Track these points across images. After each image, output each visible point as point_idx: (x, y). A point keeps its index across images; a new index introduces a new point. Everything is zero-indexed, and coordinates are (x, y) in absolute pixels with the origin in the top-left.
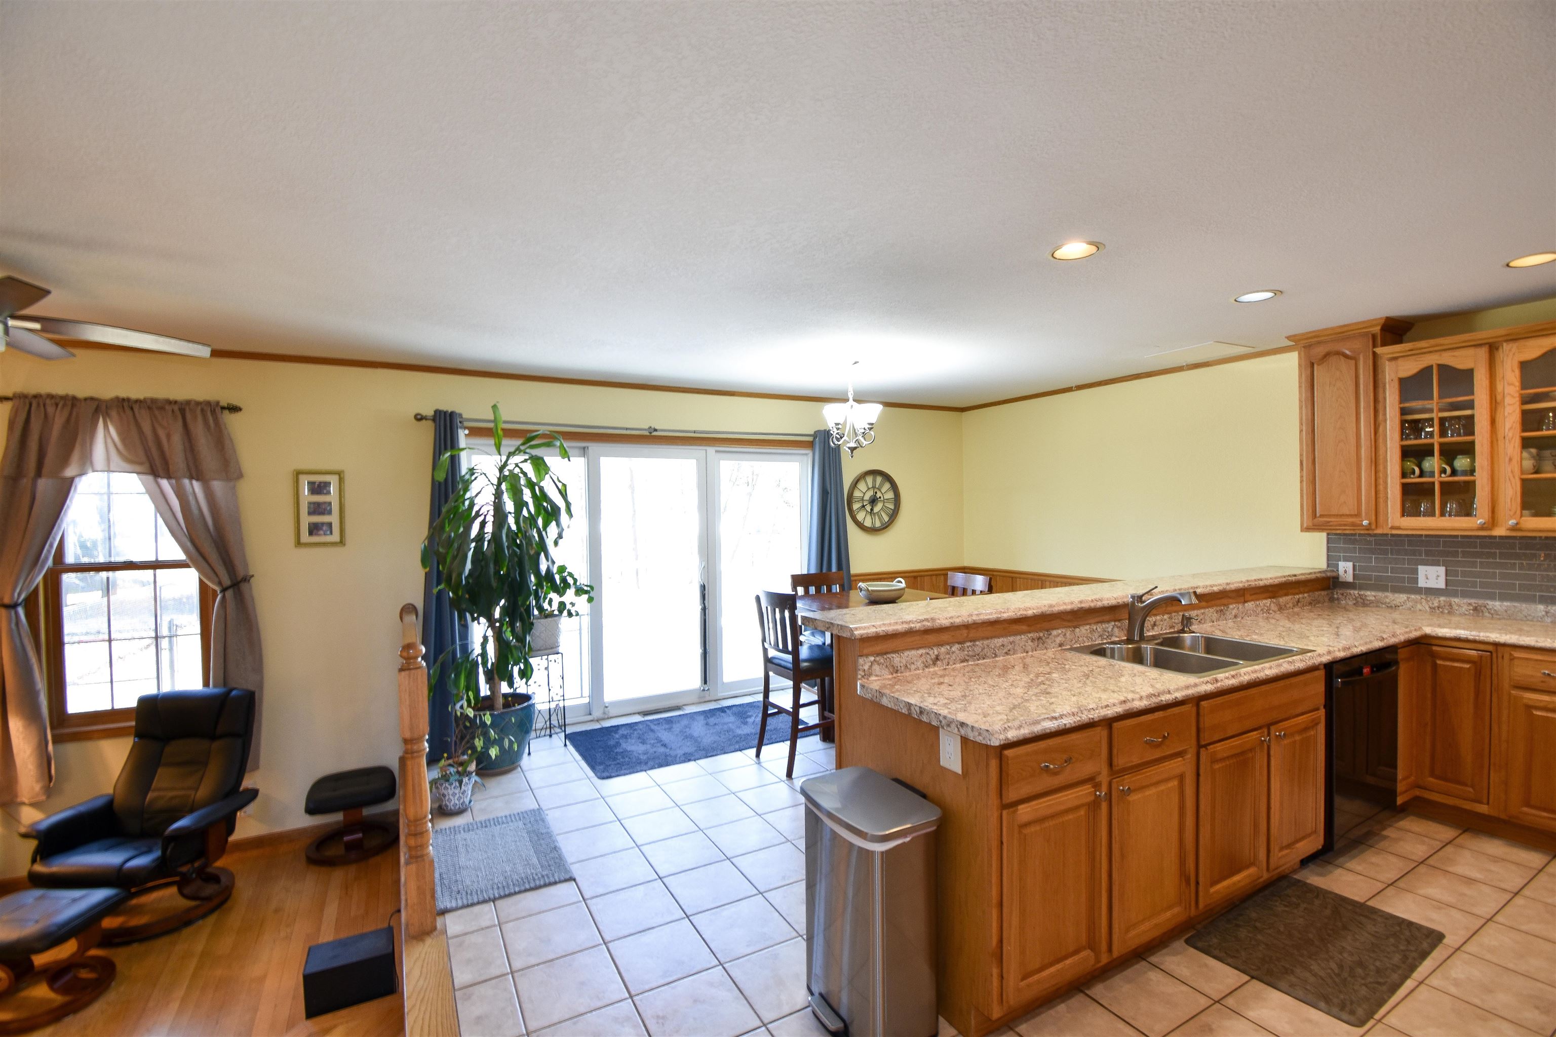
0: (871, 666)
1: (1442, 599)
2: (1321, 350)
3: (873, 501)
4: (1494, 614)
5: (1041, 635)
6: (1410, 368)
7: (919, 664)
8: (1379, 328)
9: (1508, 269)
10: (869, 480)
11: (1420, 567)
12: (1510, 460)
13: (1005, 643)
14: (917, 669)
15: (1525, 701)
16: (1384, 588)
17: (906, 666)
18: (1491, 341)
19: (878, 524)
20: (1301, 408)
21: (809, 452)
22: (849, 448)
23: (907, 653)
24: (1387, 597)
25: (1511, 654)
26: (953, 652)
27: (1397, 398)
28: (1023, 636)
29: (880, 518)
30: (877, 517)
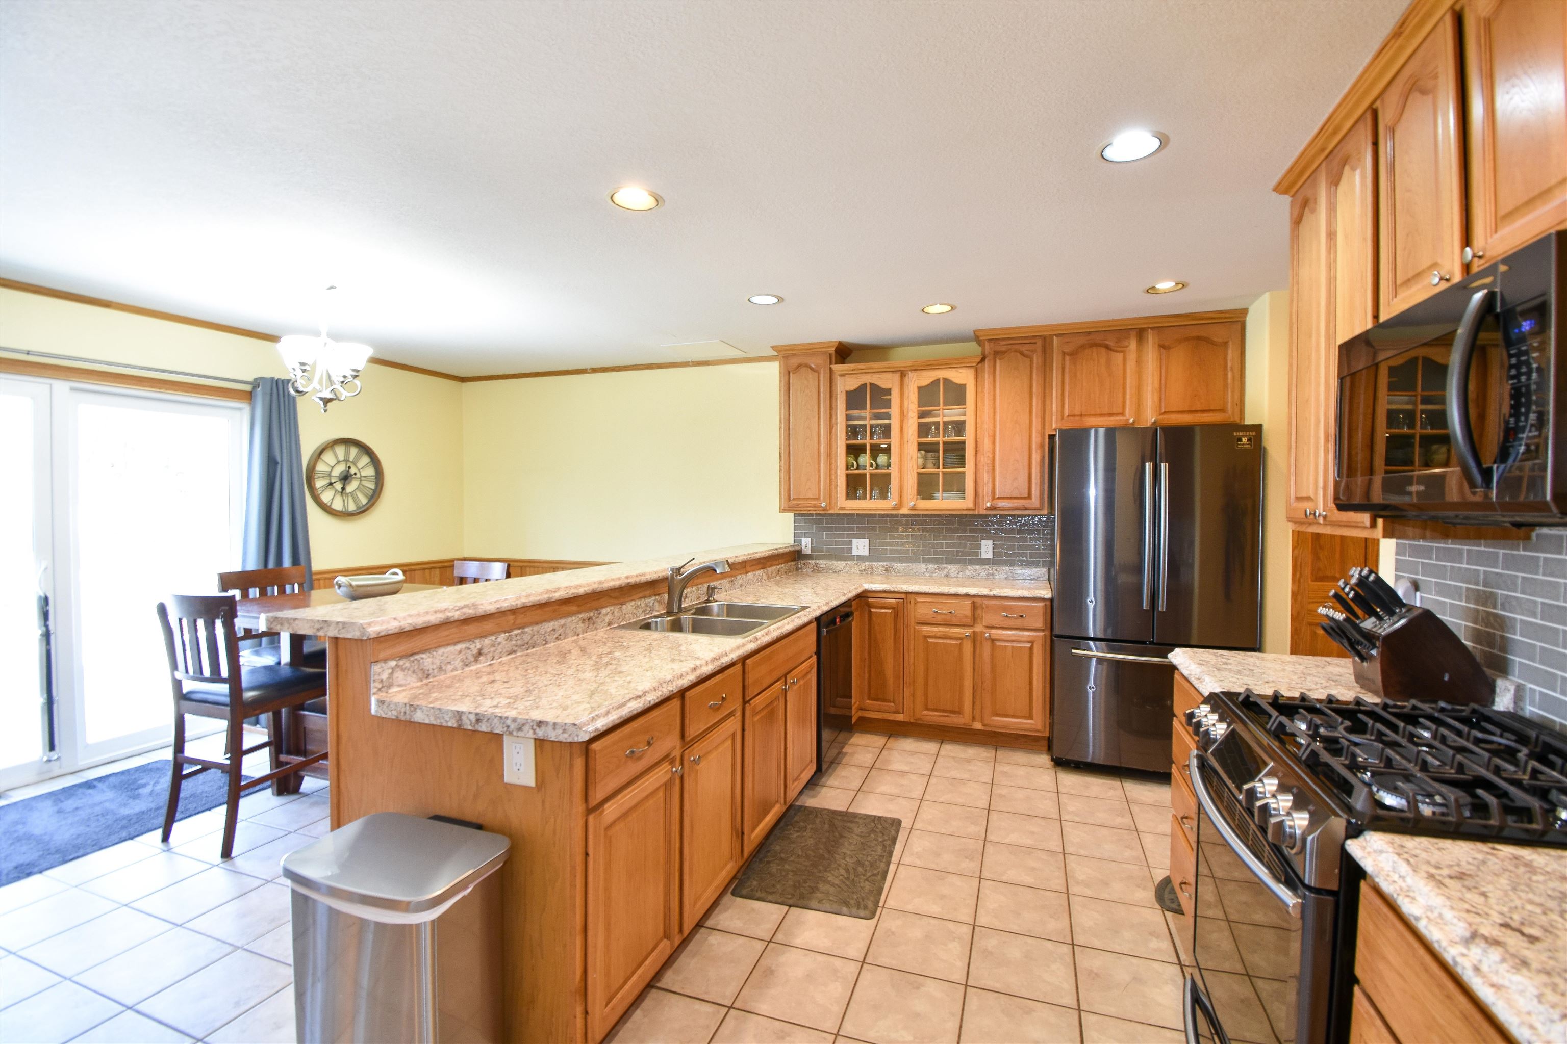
0: (392, 673)
1: (867, 563)
2: (795, 362)
3: (346, 478)
4: (897, 572)
5: (592, 614)
6: (853, 384)
7: (458, 663)
8: (834, 349)
9: (922, 313)
10: (340, 451)
11: (854, 540)
12: (911, 458)
13: (555, 627)
14: (455, 669)
15: (924, 633)
16: (830, 558)
17: (440, 668)
18: (902, 369)
19: (352, 507)
20: (780, 409)
21: (245, 407)
22: (321, 399)
23: (441, 651)
24: (833, 564)
25: (915, 600)
26: (499, 644)
27: (845, 406)
28: (574, 618)
29: (356, 500)
30: (351, 499)
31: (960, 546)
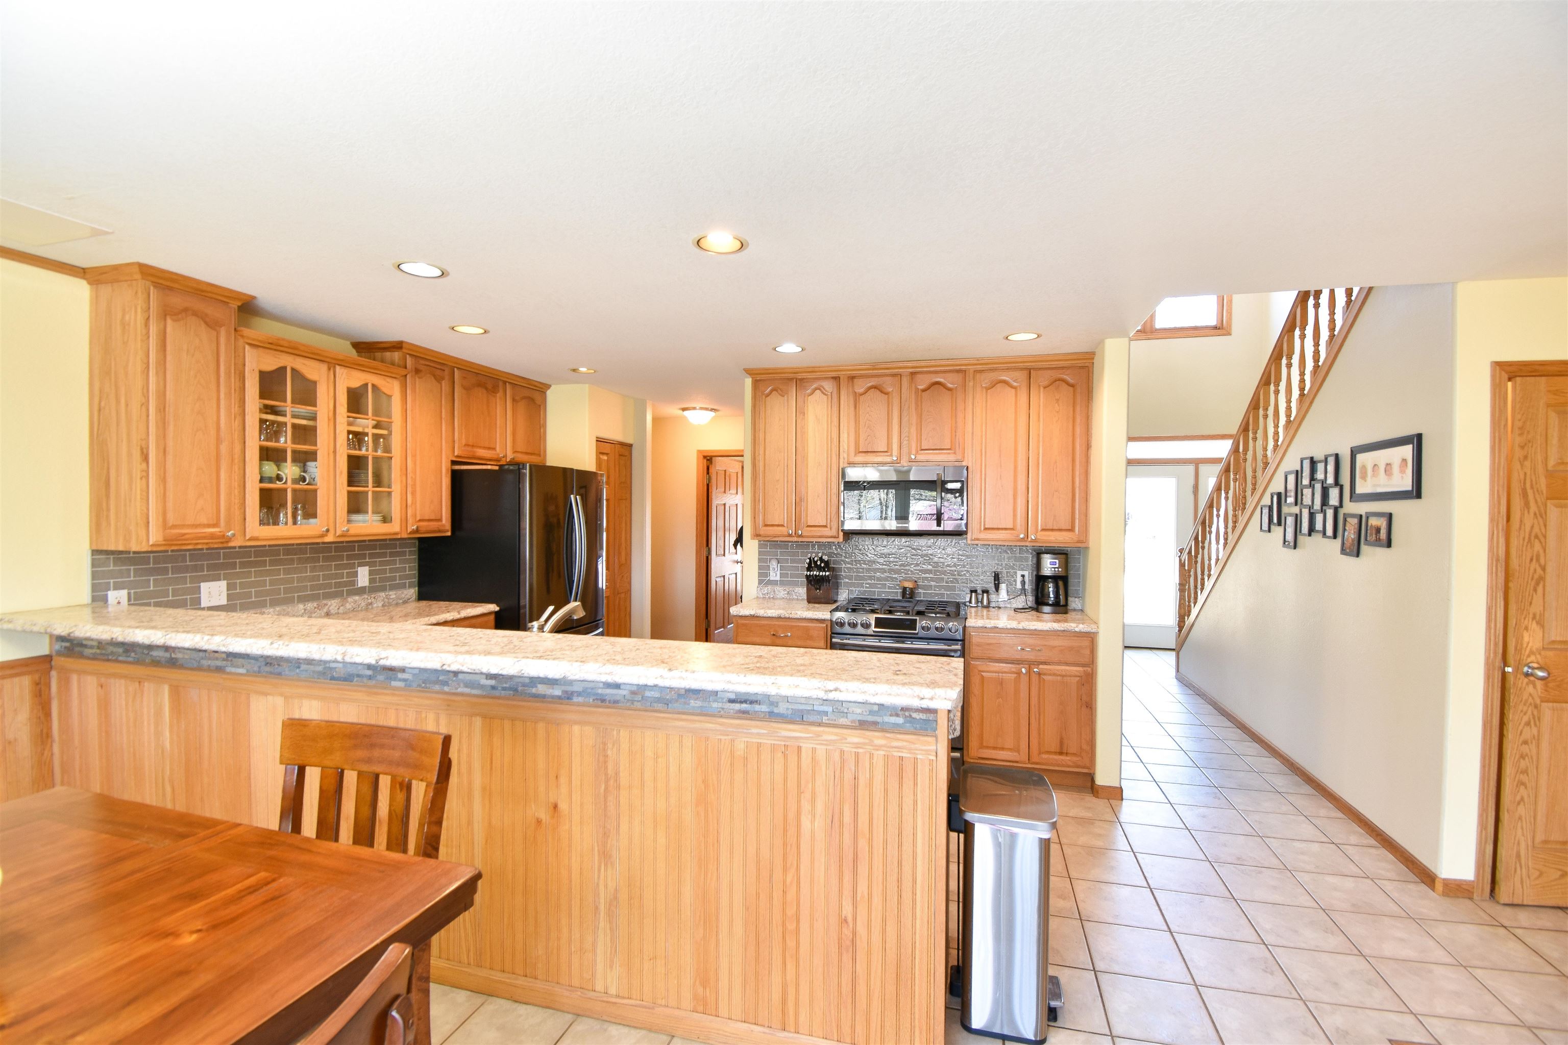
6: (269, 362)
9: (453, 330)
11: (202, 585)
18: (330, 361)
27: (258, 391)
31: (336, 576)
